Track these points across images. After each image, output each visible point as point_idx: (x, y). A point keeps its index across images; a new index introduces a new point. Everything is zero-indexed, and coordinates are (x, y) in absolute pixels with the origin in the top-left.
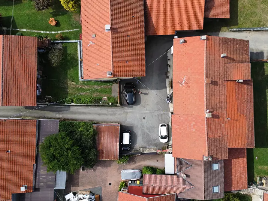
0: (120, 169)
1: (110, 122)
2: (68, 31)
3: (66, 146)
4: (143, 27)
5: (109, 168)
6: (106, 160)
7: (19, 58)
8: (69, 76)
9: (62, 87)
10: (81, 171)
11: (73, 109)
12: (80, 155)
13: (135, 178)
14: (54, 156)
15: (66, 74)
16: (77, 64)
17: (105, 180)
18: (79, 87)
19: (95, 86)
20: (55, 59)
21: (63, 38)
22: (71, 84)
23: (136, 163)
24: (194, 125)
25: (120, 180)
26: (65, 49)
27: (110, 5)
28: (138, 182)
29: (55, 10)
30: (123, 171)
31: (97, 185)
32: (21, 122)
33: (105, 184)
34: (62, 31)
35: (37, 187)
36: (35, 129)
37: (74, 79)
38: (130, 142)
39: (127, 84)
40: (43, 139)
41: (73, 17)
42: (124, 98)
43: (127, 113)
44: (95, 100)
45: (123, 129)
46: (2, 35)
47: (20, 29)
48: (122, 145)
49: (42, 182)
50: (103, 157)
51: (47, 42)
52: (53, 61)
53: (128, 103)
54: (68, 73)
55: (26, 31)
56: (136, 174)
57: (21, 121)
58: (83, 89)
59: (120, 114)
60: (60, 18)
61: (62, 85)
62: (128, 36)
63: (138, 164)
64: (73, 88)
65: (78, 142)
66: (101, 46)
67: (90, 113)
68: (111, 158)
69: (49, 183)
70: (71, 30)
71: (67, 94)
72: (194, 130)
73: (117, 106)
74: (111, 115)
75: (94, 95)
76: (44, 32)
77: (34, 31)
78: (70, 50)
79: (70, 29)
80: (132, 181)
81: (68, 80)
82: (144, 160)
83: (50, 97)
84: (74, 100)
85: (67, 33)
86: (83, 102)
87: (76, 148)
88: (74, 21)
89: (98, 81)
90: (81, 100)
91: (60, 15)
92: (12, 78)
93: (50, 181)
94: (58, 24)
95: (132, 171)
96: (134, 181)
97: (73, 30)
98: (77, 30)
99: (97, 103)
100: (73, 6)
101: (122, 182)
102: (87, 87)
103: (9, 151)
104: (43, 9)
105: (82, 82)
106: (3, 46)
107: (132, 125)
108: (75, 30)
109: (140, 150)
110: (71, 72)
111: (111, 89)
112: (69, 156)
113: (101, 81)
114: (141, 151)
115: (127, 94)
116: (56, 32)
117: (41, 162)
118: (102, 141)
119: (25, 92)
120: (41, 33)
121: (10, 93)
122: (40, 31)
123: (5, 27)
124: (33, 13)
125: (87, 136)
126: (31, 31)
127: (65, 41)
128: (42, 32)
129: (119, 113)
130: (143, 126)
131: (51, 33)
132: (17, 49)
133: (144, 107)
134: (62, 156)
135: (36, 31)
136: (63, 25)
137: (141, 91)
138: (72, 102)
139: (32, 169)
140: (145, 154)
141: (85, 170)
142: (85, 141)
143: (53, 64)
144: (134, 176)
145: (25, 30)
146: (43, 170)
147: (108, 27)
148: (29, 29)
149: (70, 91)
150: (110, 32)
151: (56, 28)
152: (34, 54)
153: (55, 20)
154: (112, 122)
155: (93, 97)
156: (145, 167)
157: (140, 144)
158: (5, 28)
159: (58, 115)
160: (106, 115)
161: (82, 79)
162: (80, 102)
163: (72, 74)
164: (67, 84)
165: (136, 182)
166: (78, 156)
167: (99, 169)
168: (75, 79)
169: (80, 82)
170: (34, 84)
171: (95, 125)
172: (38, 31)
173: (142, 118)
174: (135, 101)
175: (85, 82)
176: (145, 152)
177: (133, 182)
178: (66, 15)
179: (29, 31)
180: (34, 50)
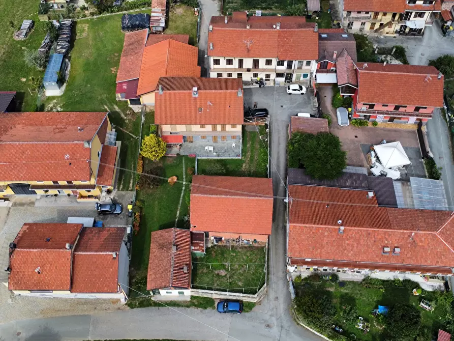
0: (338, 127)
2: (184, 169)
8: (236, 169)
13: (345, 112)
17: (352, 141)
18: (248, 161)
19: (248, 146)
22: (245, 168)
24: (287, 39)
25: (350, 127)
28: (350, 109)
30: (340, 124)
31: (359, 148)
33: (357, 141)
37: (240, 165)
38: (307, 113)
41: (169, 163)
43: (277, 120)
47: (176, 218)
54: (232, 169)
55: (180, 213)
58: (251, 156)
63: (331, 112)
64: (250, 166)
67: (278, 153)
69: (361, 179)
71: (256, 172)
72: (292, 39)
74: (279, 133)
76: (183, 192)
77: (180, 203)
79: (183, 166)
80: (349, 114)
81: (240, 170)
84: (263, 164)
88: (173, 162)
99: (267, 143)
102: (249, 153)
105: (243, 157)
108: (184, 162)
110: (231, 167)
111: (250, 132)
124: (159, 203)
126: (180, 206)
130: (290, 108)
133: (270, 106)
135: (181, 201)
140: (319, 106)
145: (178, 213)
146: (347, 183)
148: (177, 208)
149: (253, 169)
150: (199, 92)
153: (171, 177)
155: (260, 148)
156: (333, 106)
160: (279, 137)
161: (239, 155)
163: (234, 166)
164: (244, 172)
168: (238, 163)
169: (243, 159)
173: (282, 108)
175: (243, 153)
176: (317, 106)
179: (179, 208)
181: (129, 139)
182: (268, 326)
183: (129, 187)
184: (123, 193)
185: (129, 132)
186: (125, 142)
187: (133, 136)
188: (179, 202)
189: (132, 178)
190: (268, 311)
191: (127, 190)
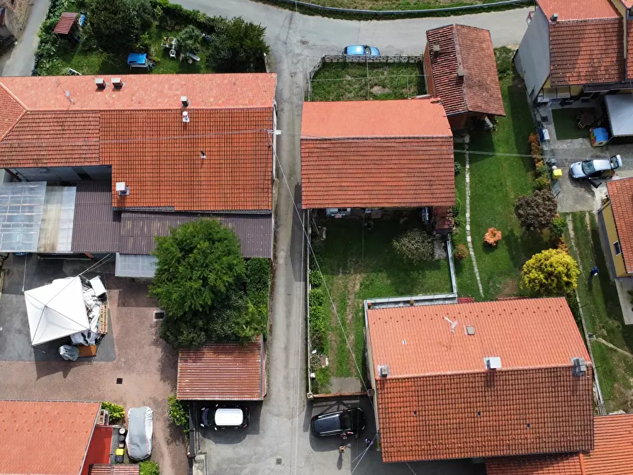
0: (155, 403)
1: (268, 376)
2: (476, 270)
3: (212, 277)
4: (506, 453)
5: (157, 376)
6: (179, 369)
7: (406, 170)
8: (373, 275)
9: (348, 261)
10: (155, 312)
11: (298, 287)
12: (190, 307)
13: (132, 443)
14: (191, 250)
15: (377, 270)
16: (402, 294)
17: (130, 367)
18: (349, 299)
19: (352, 337)
20: (410, 244)
21: (458, 260)
22: (356, 281)
23: (168, 444)
25: (128, 407)
26: (435, 265)
27: (548, 366)
28: (120, 452)
29: (519, 240)
30: (149, 411)
31: (120, 349)
32: (267, 178)
33: (120, 368)
34: (474, 259)
35: (123, 215)
36: (250, 207)
37: (367, 287)
38: (220, 427)
39: (362, 414)
40: (230, 225)
41: (509, 281)
42: (328, 409)
43: (291, 417)
44: (320, 338)
45: (252, 410)
46: (451, 135)
47: (469, 169)
48: (213, 406)
49: (133, 226)
50: (186, 361)
51: (446, 227)
52: (405, 240)
53: (316, 417)
54: (380, 274)
55: (465, 182)
56: (139, 444)
57: (270, 178)
58: (346, 311)
59: (288, 399)
60: (502, 253)
61: (351, 261)
62: (479, 413)
63: (165, 449)
64: (346, 287)
65: (222, 302)
66: (449, 347)
67: (288, 326)
68: (183, 382)
69: (131, 240)
70: (478, 278)
71: (332, 274)
73: (307, 391)
74: (286, 377)
75: (331, 336)
76: (468, 220)
77: (468, 198)
78: (432, 277)
79: (480, 275)
80: (125, 435)
81: (364, 275)
82: (174, 465)
83: (324, 237)
84: (318, 291)
85: (472, 268)
86: (314, 310)
87: (207, 297)
88: (500, 283)
89: (365, 343)
90: (320, 304)
91: (510, 250)
92: (360, 158)
93: (134, 243)
94: (488, 247)
95: (149, 436)
96: (124, 442)
97: (479, 282)
98: (481, 291)
99: (313, 342)
100: (534, 280)
101: (122, 410)
102: (350, 317)
103: (205, 157)
104: (520, 216)
105: (361, 305)
106: (428, 138)
107: (261, 432)
108: (480, 285)
109: (201, 453)
110: (383, 280)
111: (349, 375)
112: (188, 284)
113: (365, 350)
114: (198, 457)
115: (337, 415)
116: (470, 245)
117: (179, 221)
118: (222, 357)
119: (333, 184)
120: (465, 212)
121: (329, 154)
122: (468, 210)
123: (470, 139)
124: (506, 195)
125: (234, 323)
126: (468, 193)
127: (451, 264)
128: (468, 215)
129: (291, 398)
130: (259, 460)
131: (468, 233)
132: (426, 166)
133: (308, 459)
134: (189, 267)
135: (468, 201)
136: (488, 258)
137: (347, 451)
138: (314, 286)
139: (164, 205)
140: (191, 466)
141: (155, 320)
142: (223, 318)
143: (398, 241)
144: (137, 441)
145: (468, 180)
146: (160, 228)
147: (496, 363)
148: (471, 187)
149: (339, 280)
150: (483, 367)
151: (480, 244)
152: (416, 200)
153: (496, 242)
154: (268, 381)
155: (327, 332)
156: (157, 468)
157: (214, 451)
158: (467, 139)
159: (283, 255)
160: (286, 366)
161: (369, 307)
162: (314, 302)
163: (377, 283)
164: (356, 273)
165: (122, 446)
166: (188, 303)
167: (156, 354)
168: (369, 290)
169: (361, 301)
170: (350, 201)
171: (261, 341)
172: (468, 206)
173: (279, 457)
174: (321, 436)
175: (360, 314)
176: (195, 466)
177: (122, 437)
178: (511, 263)
179: (468, 189)
180: (426, 200)
181: (610, 331)
182: (304, 43)
183: (574, 221)
184: (578, 208)
185: (615, 350)
186: (616, 324)
187: (604, 341)
188: (471, 199)
189: (573, 241)
190: (305, 59)
191: (574, 214)
